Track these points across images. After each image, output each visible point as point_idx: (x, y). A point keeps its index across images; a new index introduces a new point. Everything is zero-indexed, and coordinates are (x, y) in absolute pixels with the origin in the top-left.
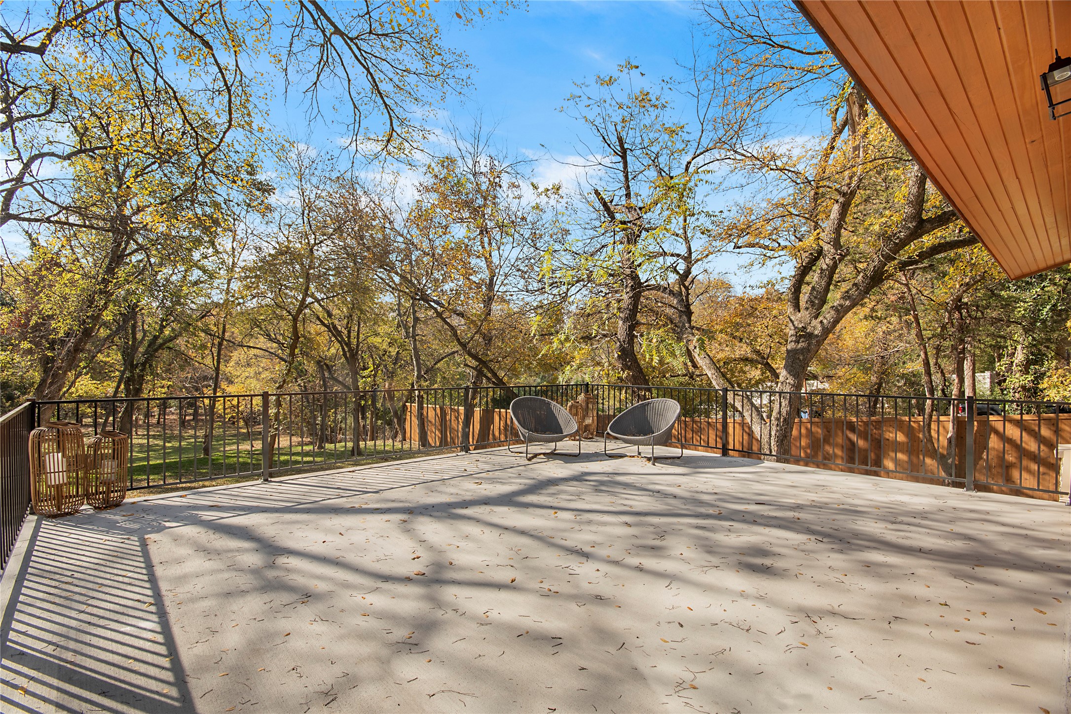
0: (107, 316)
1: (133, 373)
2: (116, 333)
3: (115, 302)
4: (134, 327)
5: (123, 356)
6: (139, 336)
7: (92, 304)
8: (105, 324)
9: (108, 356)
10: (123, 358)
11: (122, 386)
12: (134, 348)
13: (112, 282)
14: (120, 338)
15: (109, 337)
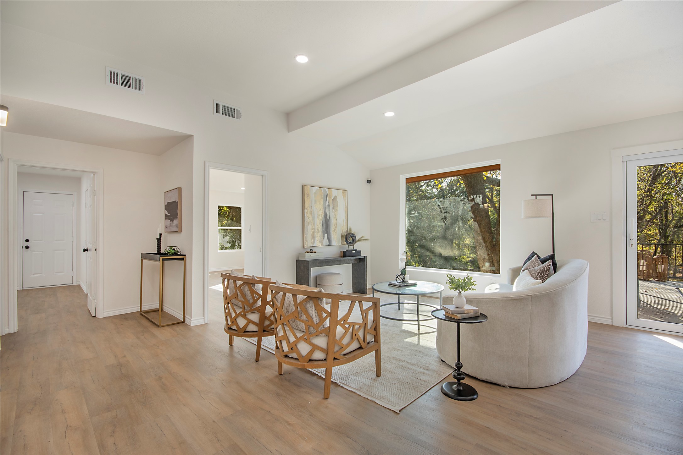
0: (650, 209)
1: (666, 241)
2: (655, 217)
3: (655, 201)
4: (666, 213)
5: (659, 230)
6: (670, 217)
7: (643, 203)
8: (649, 213)
9: (650, 230)
10: (660, 232)
11: (659, 249)
12: (667, 226)
13: (653, 190)
14: (657, 220)
15: (650, 219)
